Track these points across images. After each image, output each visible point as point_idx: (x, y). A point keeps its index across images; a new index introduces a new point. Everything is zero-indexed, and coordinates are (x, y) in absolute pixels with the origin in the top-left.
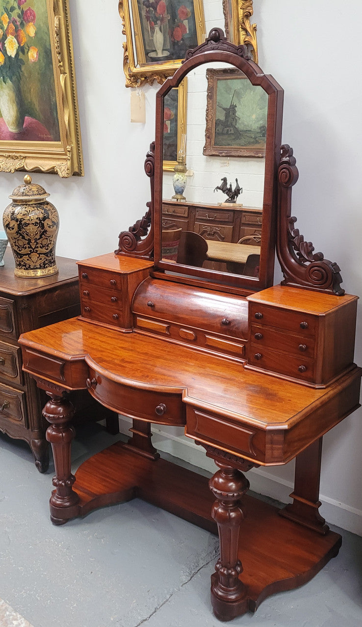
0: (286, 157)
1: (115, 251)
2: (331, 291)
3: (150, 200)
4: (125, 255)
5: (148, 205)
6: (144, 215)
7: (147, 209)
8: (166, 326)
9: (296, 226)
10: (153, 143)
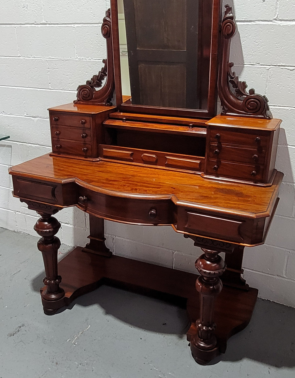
0: (229, 14)
1: (74, 101)
2: (263, 116)
3: (106, 57)
4: (83, 104)
5: (104, 61)
6: (101, 71)
7: (103, 65)
8: (130, 153)
9: (233, 69)
10: (109, 10)
